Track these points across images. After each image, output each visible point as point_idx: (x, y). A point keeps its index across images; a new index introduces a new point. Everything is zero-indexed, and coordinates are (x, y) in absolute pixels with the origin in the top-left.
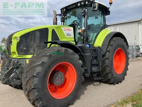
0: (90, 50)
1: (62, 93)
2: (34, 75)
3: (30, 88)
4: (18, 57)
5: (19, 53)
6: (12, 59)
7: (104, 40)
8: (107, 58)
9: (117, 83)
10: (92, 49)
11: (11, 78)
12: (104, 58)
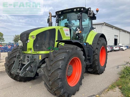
0: (87, 47)
1: (72, 82)
2: (60, 67)
3: (56, 78)
4: (33, 52)
5: (35, 50)
6: (26, 55)
7: (94, 39)
8: (97, 54)
9: (101, 74)
10: (88, 47)
11: (27, 71)
12: (94, 54)
